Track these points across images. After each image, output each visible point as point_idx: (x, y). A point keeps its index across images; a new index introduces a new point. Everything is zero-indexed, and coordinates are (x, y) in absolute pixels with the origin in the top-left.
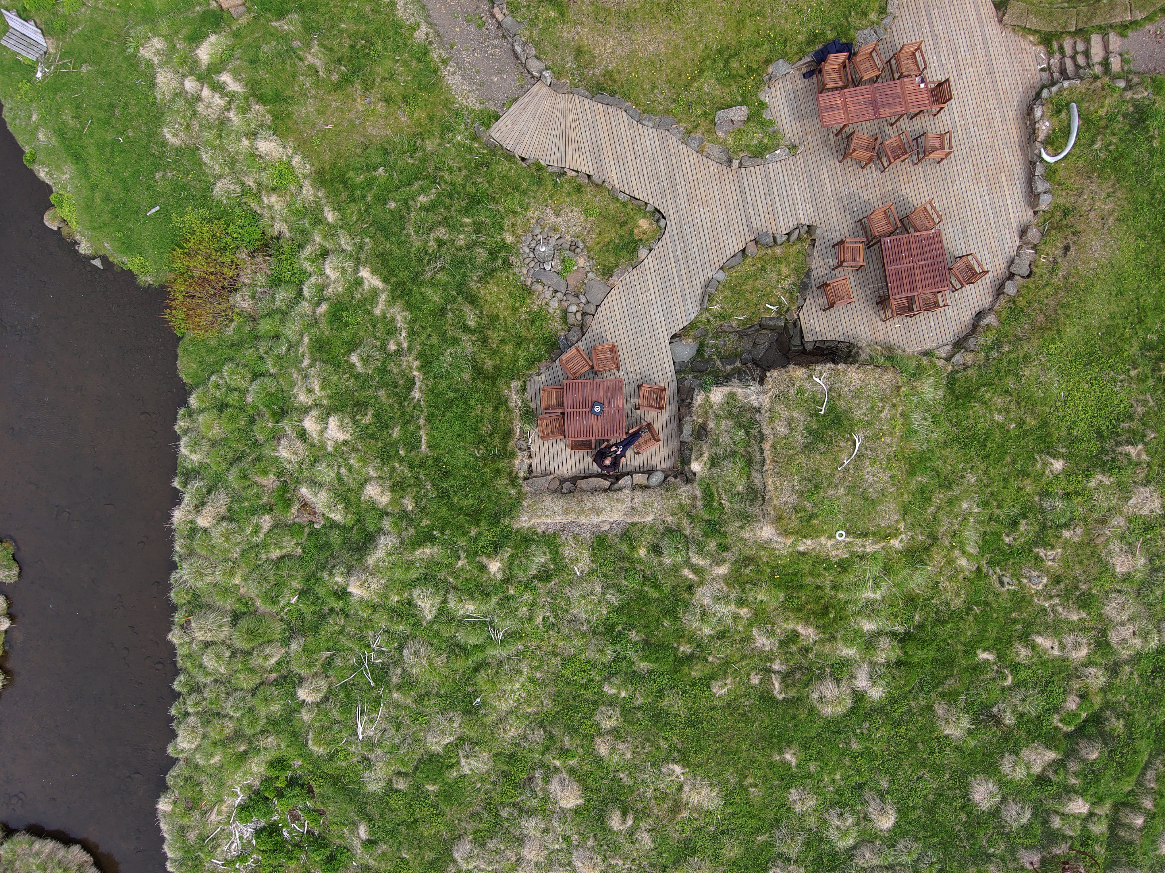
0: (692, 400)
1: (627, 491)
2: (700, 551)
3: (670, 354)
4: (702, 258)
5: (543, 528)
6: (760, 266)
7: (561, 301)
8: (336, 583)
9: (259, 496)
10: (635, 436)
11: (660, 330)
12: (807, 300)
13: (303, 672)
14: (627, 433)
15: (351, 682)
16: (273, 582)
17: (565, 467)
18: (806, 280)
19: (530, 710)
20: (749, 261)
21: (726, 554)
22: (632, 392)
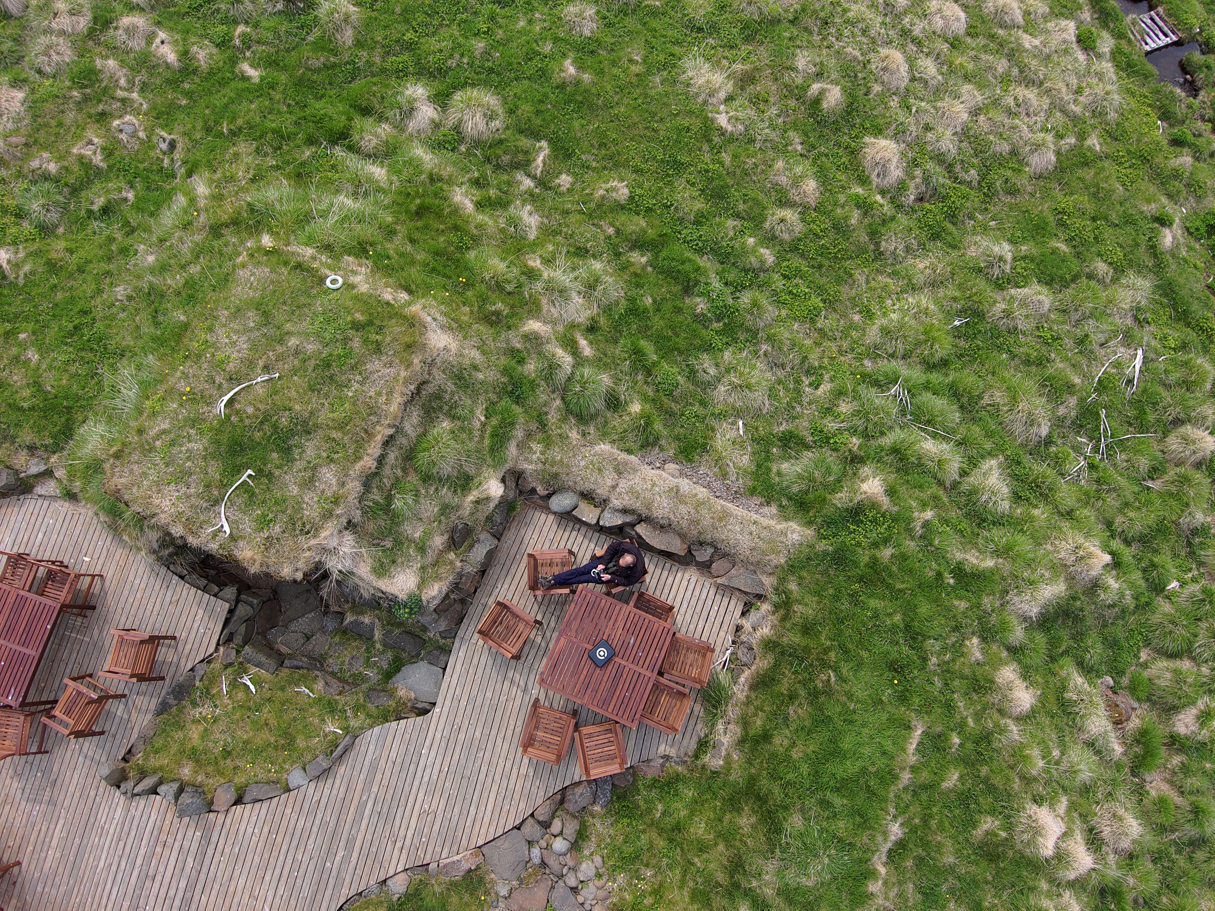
0: (447, 595)
1: (616, 503)
2: (553, 367)
3: (444, 686)
4: (309, 825)
5: (766, 510)
6: (228, 761)
7: (574, 869)
9: (1184, 768)
10: (562, 581)
11: (438, 735)
12: (189, 666)
14: (573, 592)
17: (692, 586)
18: (172, 701)
20: (240, 779)
21: (518, 346)
22: (533, 652)
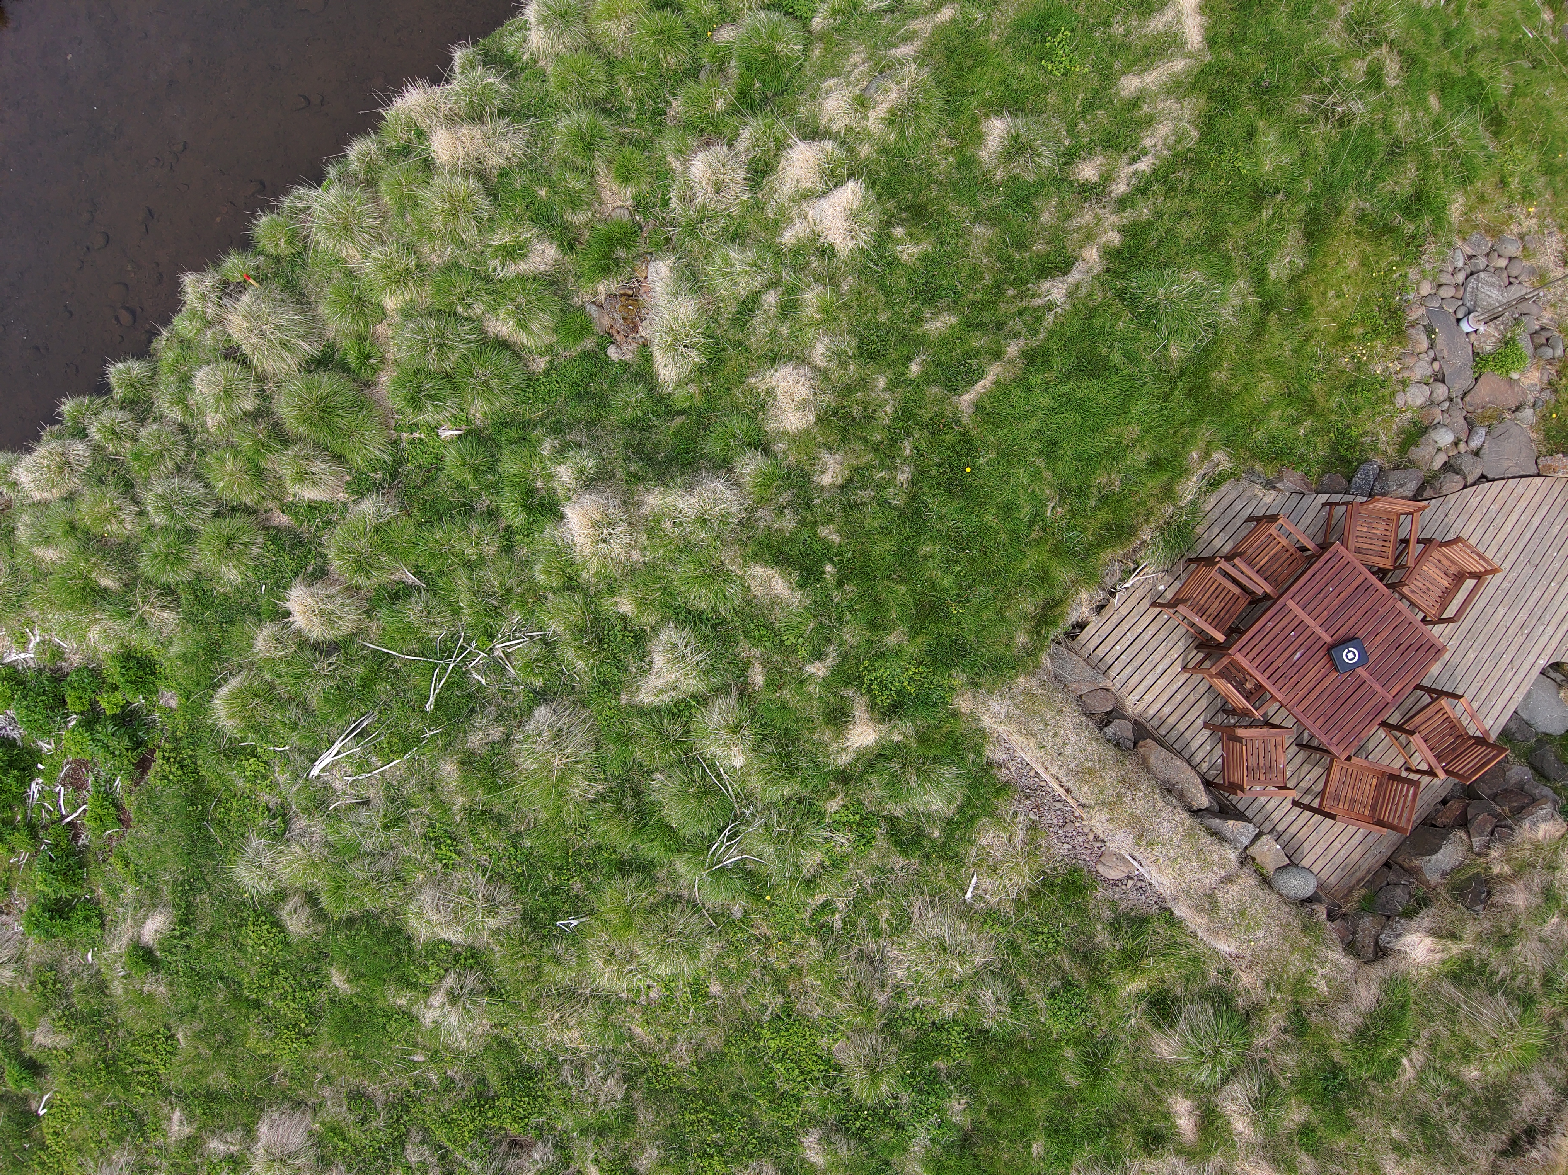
1: (1230, 854)
3: (1524, 690)
7: (1434, 403)
8: (550, 476)
9: (575, 203)
11: (1550, 630)
13: (335, 564)
15: (398, 665)
16: (447, 366)
17: (1141, 689)
19: (637, 1030)
